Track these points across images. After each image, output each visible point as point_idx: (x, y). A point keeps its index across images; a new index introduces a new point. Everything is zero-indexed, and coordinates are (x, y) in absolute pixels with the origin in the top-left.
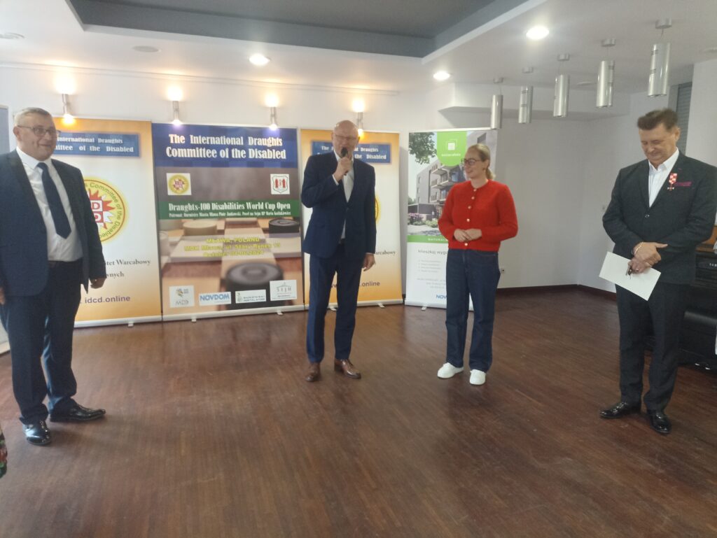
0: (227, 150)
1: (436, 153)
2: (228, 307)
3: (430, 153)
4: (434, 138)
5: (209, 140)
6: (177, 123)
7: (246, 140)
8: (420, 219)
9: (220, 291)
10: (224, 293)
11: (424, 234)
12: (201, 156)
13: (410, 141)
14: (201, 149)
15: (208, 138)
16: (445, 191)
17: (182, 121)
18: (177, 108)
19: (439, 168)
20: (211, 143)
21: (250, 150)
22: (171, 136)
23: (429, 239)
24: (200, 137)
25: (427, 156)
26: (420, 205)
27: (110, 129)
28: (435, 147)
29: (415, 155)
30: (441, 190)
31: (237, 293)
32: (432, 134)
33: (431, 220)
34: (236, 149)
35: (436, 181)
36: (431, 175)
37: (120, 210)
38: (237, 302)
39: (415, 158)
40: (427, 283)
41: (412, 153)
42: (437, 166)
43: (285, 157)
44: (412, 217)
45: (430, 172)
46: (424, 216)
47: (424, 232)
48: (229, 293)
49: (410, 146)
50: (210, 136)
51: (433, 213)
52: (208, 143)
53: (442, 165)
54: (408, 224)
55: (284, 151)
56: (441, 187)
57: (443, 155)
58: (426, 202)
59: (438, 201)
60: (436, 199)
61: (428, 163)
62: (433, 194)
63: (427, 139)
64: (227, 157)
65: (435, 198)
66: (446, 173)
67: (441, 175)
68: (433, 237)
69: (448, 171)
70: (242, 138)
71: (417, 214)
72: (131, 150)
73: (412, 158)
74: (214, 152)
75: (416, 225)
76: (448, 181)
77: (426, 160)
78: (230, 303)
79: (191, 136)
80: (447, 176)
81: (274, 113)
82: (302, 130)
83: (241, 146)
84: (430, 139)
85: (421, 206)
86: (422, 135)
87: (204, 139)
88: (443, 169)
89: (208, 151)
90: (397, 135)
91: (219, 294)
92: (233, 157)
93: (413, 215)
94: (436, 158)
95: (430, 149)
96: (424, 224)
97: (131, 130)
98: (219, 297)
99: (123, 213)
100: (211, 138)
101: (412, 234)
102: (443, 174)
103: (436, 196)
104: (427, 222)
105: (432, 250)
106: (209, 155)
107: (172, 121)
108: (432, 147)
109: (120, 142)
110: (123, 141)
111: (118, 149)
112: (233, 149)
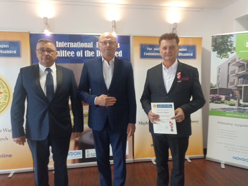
0: (81, 52)
1: (234, 50)
2: (80, 161)
3: (230, 50)
4: (233, 39)
5: (70, 44)
6: (48, 33)
7: (94, 44)
8: (219, 99)
9: (75, 150)
10: (77, 151)
11: (222, 110)
12: (64, 56)
13: (213, 42)
14: (63, 51)
15: (68, 43)
16: (242, 79)
17: (50, 31)
18: (47, 22)
19: (237, 61)
20: (71, 47)
21: (97, 51)
23: (227, 114)
24: (63, 43)
25: (226, 53)
26: (219, 88)
28: (234, 46)
29: (216, 52)
30: (239, 78)
31: (86, 150)
32: (231, 35)
33: (229, 100)
34: (88, 51)
35: (234, 71)
36: (230, 67)
37: (6, 94)
38: (86, 157)
39: (217, 55)
40: (225, 147)
41: (214, 50)
42: (235, 61)
43: (121, 56)
44: (213, 97)
45: (229, 64)
46: (223, 97)
47: (223, 109)
48: (81, 151)
49: (212, 46)
50: (70, 42)
51: (231, 95)
52: (68, 47)
53: (240, 58)
54: (210, 102)
55: (121, 51)
56: (239, 76)
57: (241, 51)
58: (225, 87)
59: (236, 86)
60: (234, 85)
61: (227, 58)
62: (231, 80)
63: (227, 40)
64: (82, 56)
65: (233, 83)
66: (243, 65)
67: (239, 67)
68: (231, 113)
69: (246, 64)
70: (92, 43)
71: (217, 95)
72: (15, 52)
73: (214, 54)
74: (72, 53)
75: (216, 103)
76: (245, 71)
77: (225, 56)
78: (81, 157)
79: (57, 42)
80: (244, 67)
81: (115, 25)
82: (133, 36)
83: (91, 48)
84: (229, 40)
85: (221, 89)
86: (223, 37)
87: (66, 44)
88: (241, 62)
89: (69, 53)
90: (201, 39)
91: (73, 151)
92: (86, 56)
93: (214, 95)
94: (235, 53)
95: (230, 48)
96: (223, 103)
97: (14, 39)
98: (74, 154)
99: (8, 96)
100: (71, 43)
101: (213, 109)
102: (241, 66)
103: (234, 82)
104: (225, 101)
105: (230, 123)
106: (69, 55)
107: (44, 32)
108: (231, 45)
109: (7, 47)
110: (9, 46)
111: (5, 52)
112: (86, 51)
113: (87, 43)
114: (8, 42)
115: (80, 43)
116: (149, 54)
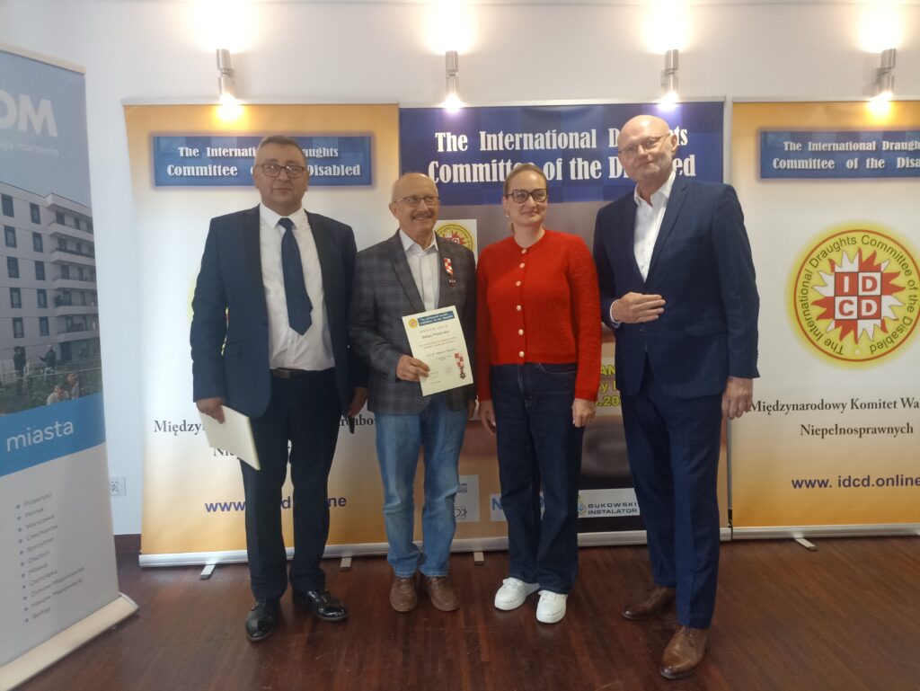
0: (559, 164)
5: (521, 141)
6: (453, 105)
7: (603, 136)
14: (502, 164)
15: (518, 136)
17: (463, 98)
18: (452, 67)
20: (525, 148)
21: (612, 159)
22: (440, 136)
24: (501, 135)
27: (313, 126)
34: (580, 160)
43: (693, 174)
50: (523, 132)
52: (518, 148)
55: (692, 157)
64: (559, 177)
70: (594, 131)
72: (356, 170)
79: (482, 134)
81: (672, 68)
82: (737, 104)
83: (591, 150)
87: (509, 138)
92: (573, 177)
97: (355, 126)
100: (525, 135)
107: (440, 100)
109: (334, 153)
110: (338, 152)
111: (329, 171)
112: (574, 159)
113: (577, 134)
114: (334, 138)
115: (554, 135)
116: (791, 164)
